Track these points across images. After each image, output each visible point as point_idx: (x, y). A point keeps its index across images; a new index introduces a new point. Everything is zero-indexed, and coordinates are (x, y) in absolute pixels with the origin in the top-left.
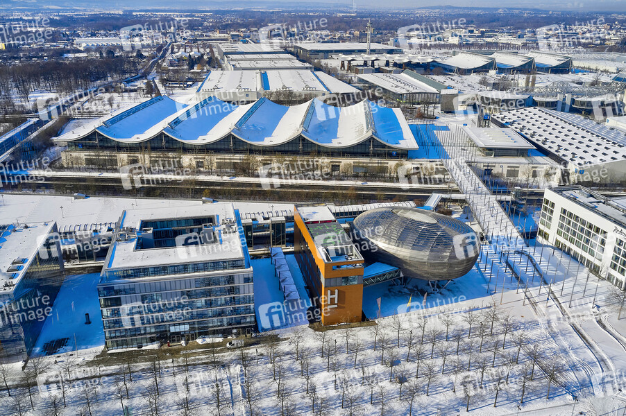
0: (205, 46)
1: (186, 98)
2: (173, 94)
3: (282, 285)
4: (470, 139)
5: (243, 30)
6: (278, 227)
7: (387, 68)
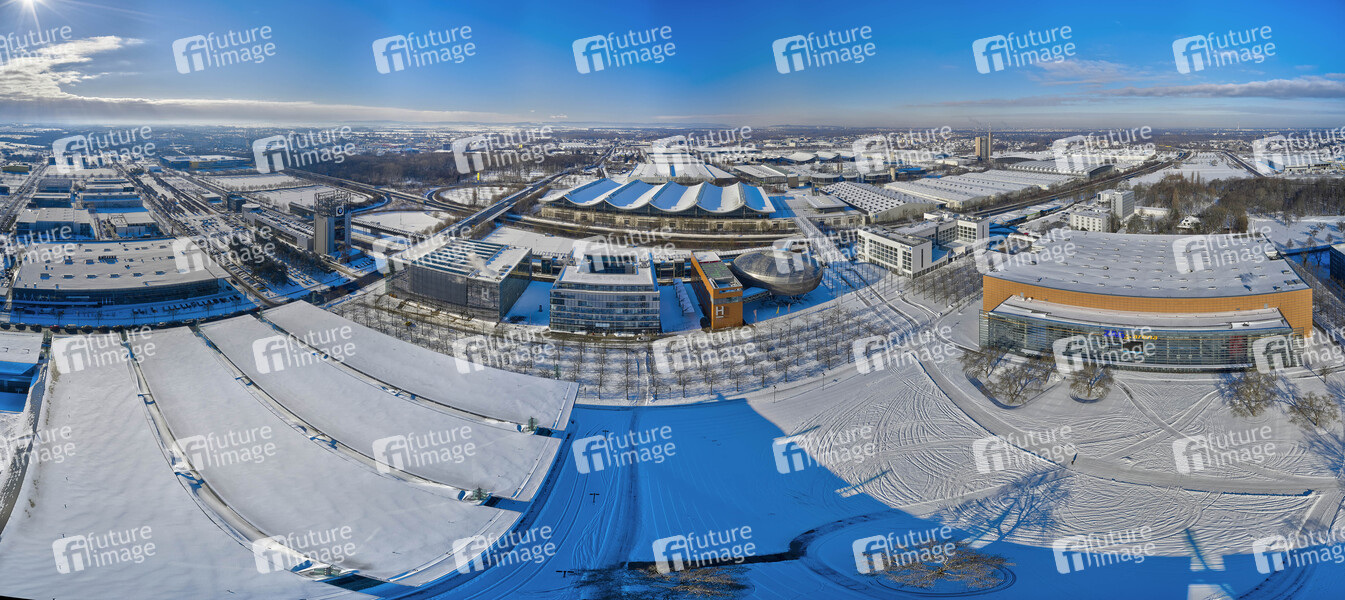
0: (635, 149)
1: (622, 180)
2: (613, 177)
3: (681, 303)
4: (808, 204)
6: (679, 265)
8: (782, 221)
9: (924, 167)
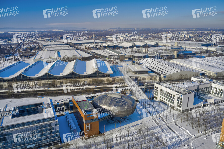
0: (36, 43)
2: (25, 60)
3: (70, 125)
4: (130, 69)
5: (50, 37)
6: (67, 104)
7: (101, 48)
8: (116, 78)
9: (195, 51)
